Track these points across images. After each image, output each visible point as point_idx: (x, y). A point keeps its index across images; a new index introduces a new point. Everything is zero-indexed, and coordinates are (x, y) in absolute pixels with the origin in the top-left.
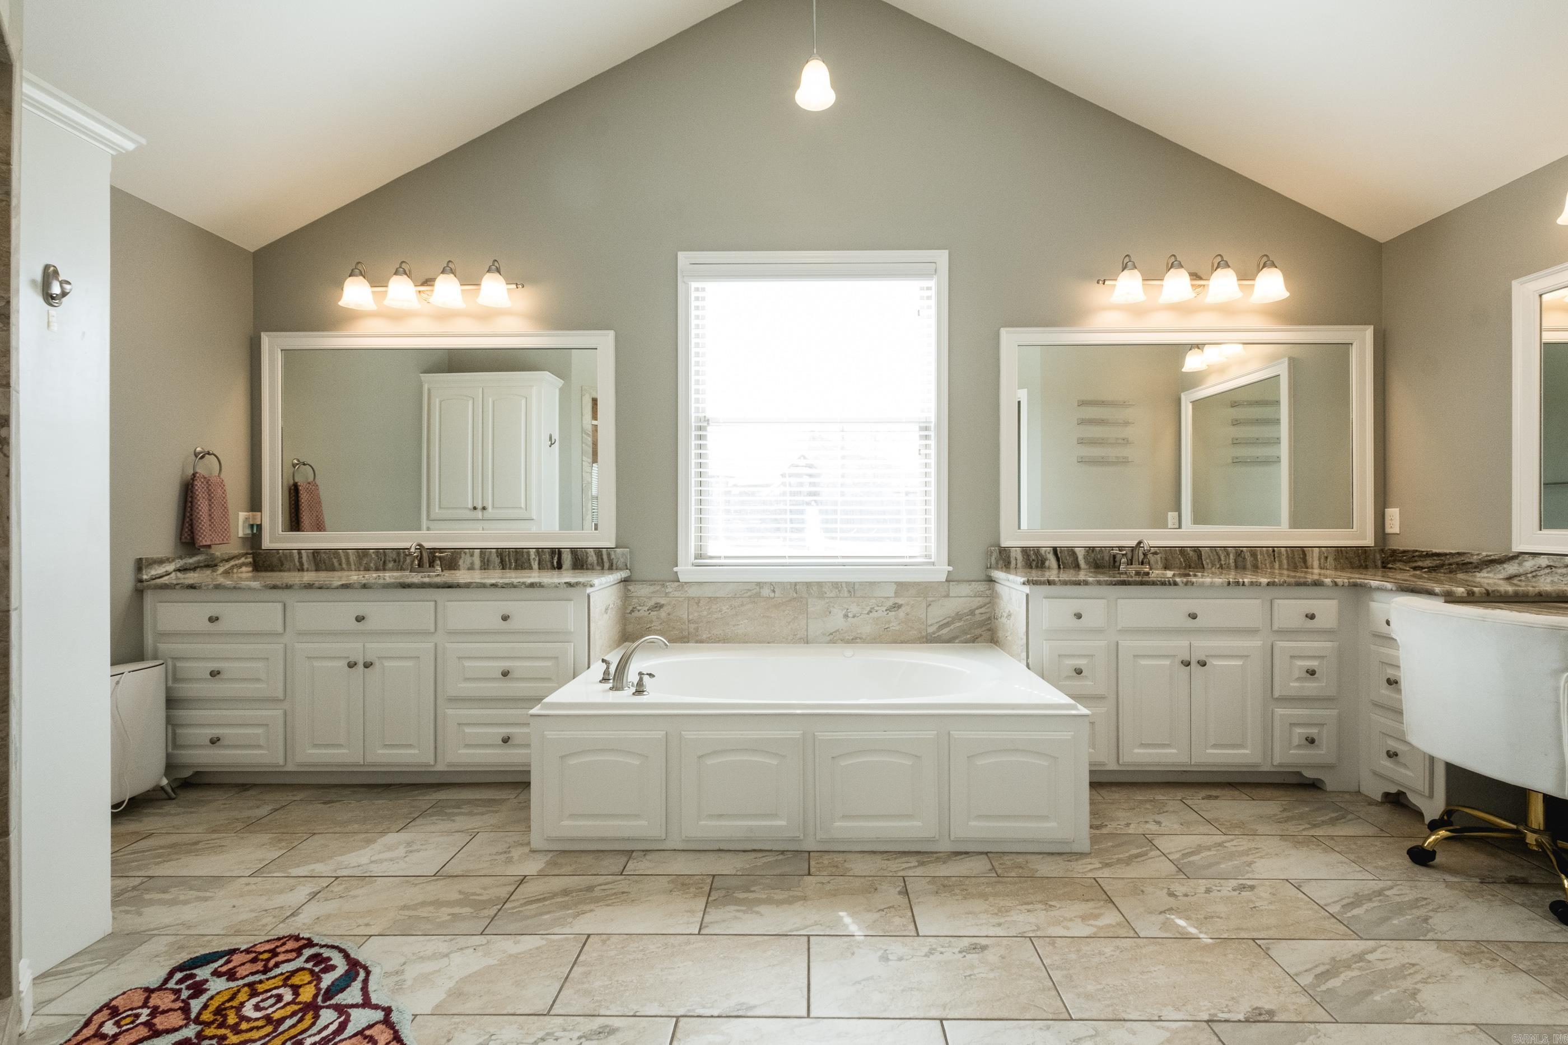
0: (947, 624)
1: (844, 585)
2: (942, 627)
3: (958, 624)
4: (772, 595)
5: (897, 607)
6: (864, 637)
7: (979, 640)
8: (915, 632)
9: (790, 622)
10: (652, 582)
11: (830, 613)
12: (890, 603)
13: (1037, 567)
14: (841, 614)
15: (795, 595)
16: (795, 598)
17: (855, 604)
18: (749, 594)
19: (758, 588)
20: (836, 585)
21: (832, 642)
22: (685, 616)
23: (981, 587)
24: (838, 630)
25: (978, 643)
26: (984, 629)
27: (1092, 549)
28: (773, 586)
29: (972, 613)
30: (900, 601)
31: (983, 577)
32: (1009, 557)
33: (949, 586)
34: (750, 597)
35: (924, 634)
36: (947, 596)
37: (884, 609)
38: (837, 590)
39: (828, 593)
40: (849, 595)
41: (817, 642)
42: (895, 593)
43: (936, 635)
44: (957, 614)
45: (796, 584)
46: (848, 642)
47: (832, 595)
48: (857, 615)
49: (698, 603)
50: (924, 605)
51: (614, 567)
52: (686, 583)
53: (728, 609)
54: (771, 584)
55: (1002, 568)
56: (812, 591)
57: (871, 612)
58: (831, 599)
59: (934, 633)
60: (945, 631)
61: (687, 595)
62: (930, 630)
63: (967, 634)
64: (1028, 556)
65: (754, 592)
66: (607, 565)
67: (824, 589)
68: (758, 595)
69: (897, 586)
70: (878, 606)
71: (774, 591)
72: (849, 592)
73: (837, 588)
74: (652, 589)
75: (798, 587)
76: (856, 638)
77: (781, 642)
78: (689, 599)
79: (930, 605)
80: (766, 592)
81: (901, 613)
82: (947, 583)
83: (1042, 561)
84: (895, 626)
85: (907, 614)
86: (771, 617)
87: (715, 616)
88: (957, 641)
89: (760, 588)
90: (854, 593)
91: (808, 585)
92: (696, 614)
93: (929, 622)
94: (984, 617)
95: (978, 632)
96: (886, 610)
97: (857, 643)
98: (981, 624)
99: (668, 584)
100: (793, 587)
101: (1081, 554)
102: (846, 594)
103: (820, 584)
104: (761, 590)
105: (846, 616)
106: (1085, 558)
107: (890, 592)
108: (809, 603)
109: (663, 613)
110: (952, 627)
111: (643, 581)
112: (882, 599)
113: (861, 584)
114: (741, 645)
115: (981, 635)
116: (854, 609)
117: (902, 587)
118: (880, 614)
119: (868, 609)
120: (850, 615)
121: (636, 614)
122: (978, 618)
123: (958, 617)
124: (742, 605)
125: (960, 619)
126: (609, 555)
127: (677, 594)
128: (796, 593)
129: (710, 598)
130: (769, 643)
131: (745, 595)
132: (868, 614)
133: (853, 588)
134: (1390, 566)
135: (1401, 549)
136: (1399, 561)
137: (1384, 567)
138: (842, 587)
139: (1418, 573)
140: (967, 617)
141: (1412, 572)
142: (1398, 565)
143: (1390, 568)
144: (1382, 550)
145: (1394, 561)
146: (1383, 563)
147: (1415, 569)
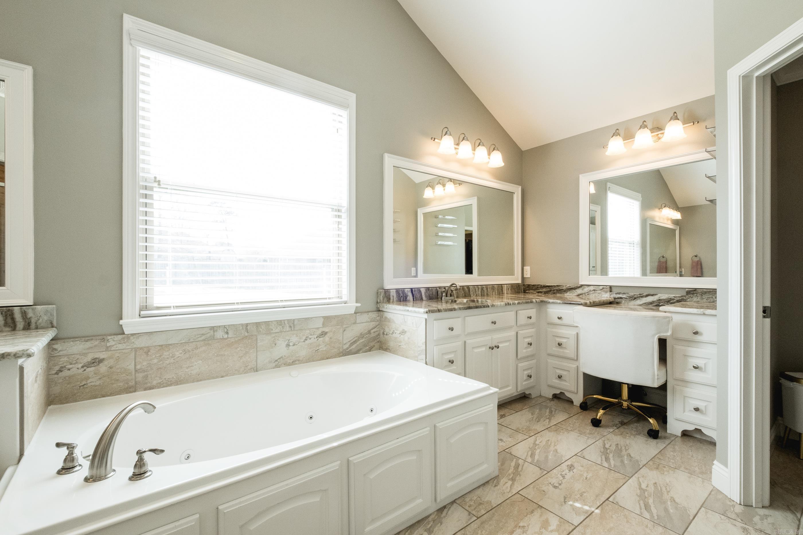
0: (355, 342)
1: (286, 322)
2: (352, 344)
3: (361, 341)
4: (226, 336)
5: (324, 334)
6: (301, 359)
7: (373, 349)
8: (336, 350)
9: (242, 357)
10: (87, 338)
11: (275, 344)
12: (319, 332)
13: (403, 301)
14: (284, 344)
15: (246, 334)
16: (246, 337)
17: (295, 335)
18: (203, 338)
19: (212, 332)
20: (280, 323)
21: (277, 366)
22: (132, 367)
23: (374, 315)
24: (282, 357)
25: (373, 351)
26: (376, 341)
27: (428, 289)
28: (226, 329)
29: (369, 332)
30: (326, 330)
31: (375, 309)
32: (389, 295)
33: (356, 317)
34: (204, 340)
35: (341, 350)
36: (355, 323)
37: (315, 336)
38: (281, 327)
39: (274, 329)
40: (290, 330)
41: (265, 369)
42: (323, 324)
43: (349, 350)
44: (361, 334)
45: (247, 325)
46: (289, 365)
47: (277, 331)
48: (296, 343)
49: (147, 353)
50: (341, 330)
51: (33, 325)
52: (133, 335)
53: (181, 353)
54: (225, 327)
55: (386, 302)
56: (261, 329)
57: (306, 340)
58: (276, 334)
59: (347, 349)
60: (354, 346)
61: (135, 346)
62: (345, 347)
63: (367, 346)
64: (399, 294)
65: (208, 335)
66: (20, 324)
67: (270, 327)
68: (213, 338)
69: (324, 319)
70: (311, 335)
71: (227, 333)
72: (290, 327)
73: (280, 325)
74: (88, 344)
75: (249, 327)
76: (295, 361)
77: (234, 374)
78: (136, 350)
79: (345, 330)
80: (220, 334)
81: (327, 338)
82: (355, 315)
83: (405, 297)
84: (323, 348)
85: (331, 338)
86: (224, 355)
87: (167, 362)
88: (361, 352)
89: (214, 332)
90: (294, 327)
91: (258, 325)
92: (145, 363)
93: (345, 342)
94: (377, 333)
95: (372, 344)
96: (317, 337)
97: (296, 364)
98: (374, 339)
99: (109, 337)
100: (245, 327)
101: (423, 291)
102: (288, 329)
103: (267, 323)
104: (215, 333)
105: (288, 345)
106: (425, 294)
107: (319, 324)
108: (258, 339)
109: (103, 368)
110: (358, 343)
111: (74, 338)
112: (315, 330)
113: (299, 320)
114: (196, 383)
115: (374, 346)
116: (294, 339)
117: (327, 319)
118: (313, 340)
119: (304, 338)
120: (291, 344)
121: (65, 373)
122: (373, 335)
123: (362, 336)
124: (197, 348)
125: (363, 337)
126: (24, 314)
127: (120, 346)
128: (248, 332)
129: (162, 346)
130: (222, 377)
131: (200, 339)
132: (304, 341)
133: (293, 324)
134: (527, 291)
135: (532, 284)
136: (532, 289)
137: (524, 292)
138: (285, 324)
139: (540, 294)
140: (367, 335)
141: (537, 294)
142: (531, 291)
143: (527, 293)
144: (524, 285)
145: (529, 290)
146: (524, 290)
147: (538, 292)
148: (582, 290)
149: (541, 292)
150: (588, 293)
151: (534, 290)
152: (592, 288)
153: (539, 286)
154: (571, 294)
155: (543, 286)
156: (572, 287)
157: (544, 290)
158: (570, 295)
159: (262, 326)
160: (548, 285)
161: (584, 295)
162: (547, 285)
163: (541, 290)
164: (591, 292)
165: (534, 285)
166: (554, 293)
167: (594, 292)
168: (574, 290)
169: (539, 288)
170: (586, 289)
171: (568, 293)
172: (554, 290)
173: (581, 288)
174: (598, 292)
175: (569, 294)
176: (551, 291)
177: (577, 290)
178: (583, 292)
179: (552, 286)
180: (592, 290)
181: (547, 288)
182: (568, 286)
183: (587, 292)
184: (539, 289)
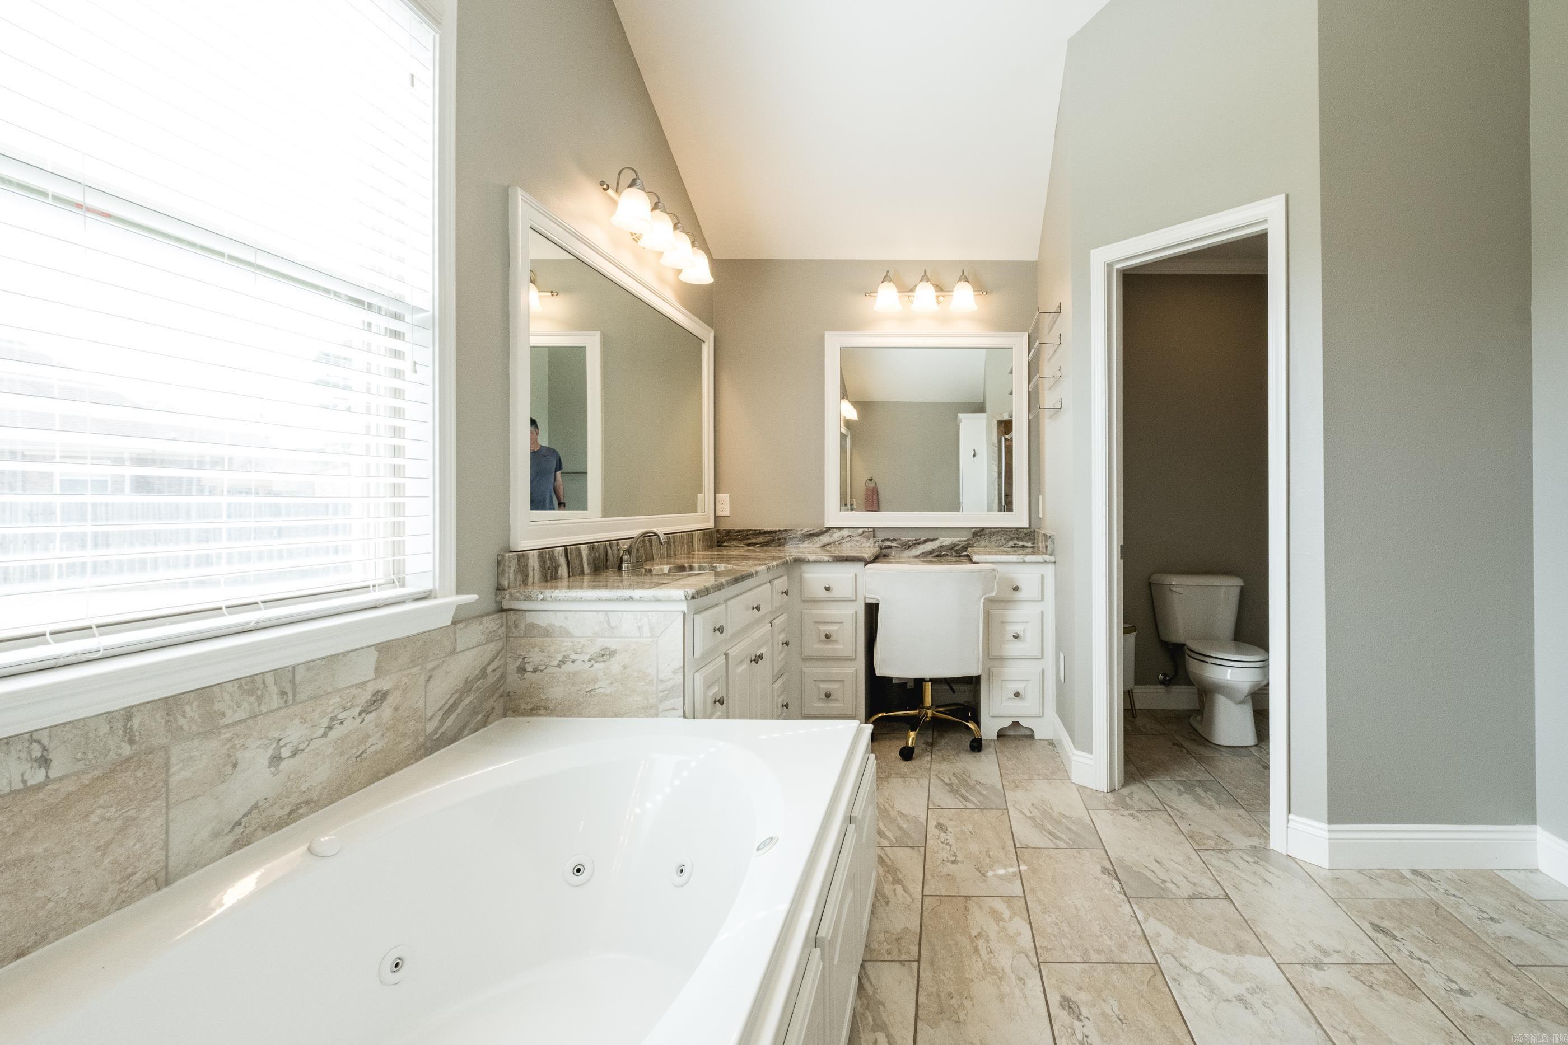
0: (453, 707)
1: (270, 680)
2: (446, 715)
3: (467, 701)
4: (39, 776)
5: (379, 698)
6: (315, 796)
7: (489, 720)
8: (408, 742)
9: (108, 844)
11: (235, 766)
12: (367, 696)
13: (552, 579)
14: (263, 759)
15: (127, 750)
16: (128, 760)
17: (297, 721)
20: (248, 685)
21: (239, 844)
23: (492, 623)
24: (256, 807)
25: (490, 723)
26: (497, 695)
27: (592, 545)
28: (38, 745)
29: (483, 673)
30: (385, 684)
31: (491, 606)
32: (526, 566)
33: (455, 633)
35: (421, 739)
36: (453, 652)
37: (356, 711)
38: (252, 699)
39: (229, 713)
40: (282, 703)
41: (199, 866)
42: (377, 670)
43: (438, 735)
44: (466, 682)
45: (128, 713)
46: (281, 824)
47: (241, 715)
48: (301, 747)
50: (423, 678)
54: (32, 737)
55: (520, 585)
56: (182, 721)
57: (330, 728)
58: (238, 729)
59: (437, 729)
60: (449, 722)
62: (430, 728)
63: (478, 713)
64: (544, 562)
67: (218, 706)
69: (380, 652)
70: (345, 709)
71: (44, 761)
72: (283, 693)
73: (251, 692)
75: (136, 722)
76: (298, 807)
77: (75, 925)
79: (430, 677)
80: (12, 772)
81: (386, 711)
82: (453, 626)
83: (556, 568)
84: (376, 743)
85: (396, 709)
86: (32, 858)
88: (465, 733)
90: (294, 695)
91: (170, 705)
93: (429, 713)
94: (498, 673)
95: (488, 706)
96: (360, 714)
97: (301, 816)
98: (493, 689)
100: (119, 725)
101: (585, 551)
102: (276, 702)
103: (205, 694)
105: (276, 759)
106: (588, 559)
107: (365, 668)
108: (174, 760)
110: (459, 710)
112: (354, 691)
113: (309, 665)
115: (493, 709)
116: (295, 734)
117: (386, 650)
118: (350, 725)
119: (325, 722)
120: (285, 753)
122: (491, 679)
123: (468, 686)
125: (470, 691)
128: (131, 742)
130: (19, 955)
132: (325, 735)
133: (292, 682)
134: (725, 544)
135: (736, 529)
136: (734, 539)
137: (719, 546)
138: (265, 686)
139: (751, 548)
140: (478, 683)
141: (746, 548)
142: (733, 543)
143: (725, 546)
144: (718, 531)
145: (729, 540)
146: (718, 542)
147: (749, 545)
148: (831, 536)
149: (754, 544)
150: (840, 541)
151: (740, 540)
152: (846, 533)
153: (751, 532)
154: (810, 545)
155: (758, 532)
156: (812, 532)
157: (761, 539)
158: (809, 547)
159: (188, 709)
160: (769, 529)
161: (832, 545)
162: (766, 529)
163: (753, 541)
164: (845, 540)
165: (739, 531)
166: (779, 546)
167: (848, 539)
168: (815, 538)
169: (750, 536)
170: (837, 535)
171: (806, 542)
172: (780, 539)
173: (829, 534)
174: (855, 539)
175: (807, 545)
176: (774, 540)
177: (820, 537)
178: (831, 540)
179: (776, 532)
180: (846, 536)
181: (767, 535)
182: (806, 530)
183: (837, 539)
184: (749, 539)
